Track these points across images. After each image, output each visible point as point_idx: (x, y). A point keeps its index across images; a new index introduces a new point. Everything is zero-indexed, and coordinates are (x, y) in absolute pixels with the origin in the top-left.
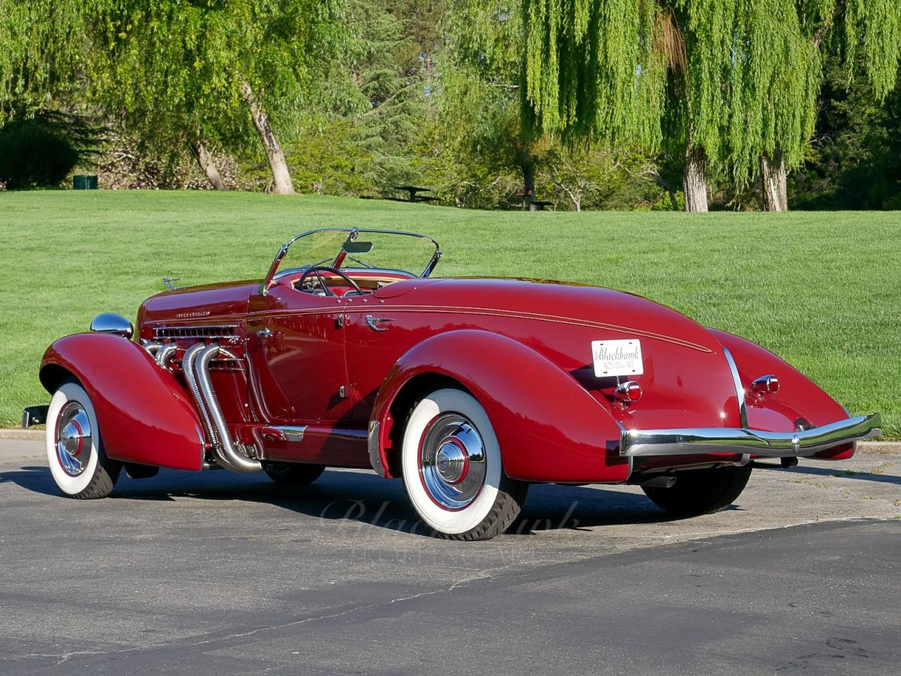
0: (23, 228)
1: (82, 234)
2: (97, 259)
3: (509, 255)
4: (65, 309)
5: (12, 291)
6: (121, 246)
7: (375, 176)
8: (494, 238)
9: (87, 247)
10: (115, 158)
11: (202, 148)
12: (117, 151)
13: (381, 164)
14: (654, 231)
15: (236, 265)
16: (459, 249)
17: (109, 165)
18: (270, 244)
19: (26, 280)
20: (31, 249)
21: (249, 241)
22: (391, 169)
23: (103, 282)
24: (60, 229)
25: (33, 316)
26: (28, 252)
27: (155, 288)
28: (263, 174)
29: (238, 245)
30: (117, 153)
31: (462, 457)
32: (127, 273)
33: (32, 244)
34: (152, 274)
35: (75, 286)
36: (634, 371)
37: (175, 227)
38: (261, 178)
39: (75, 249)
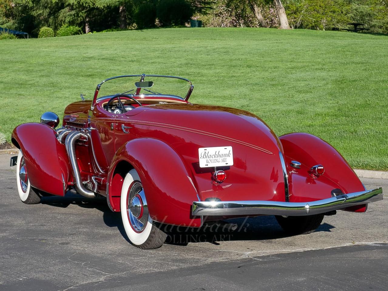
0: (137, 50)
1: (160, 53)
6: (173, 60)
7: (353, 16)
9: (159, 60)
10: (222, 10)
11: (255, 5)
12: (223, 7)
13: (356, 10)
17: (219, 13)
18: (242, 59)
20: (133, 61)
21: (233, 57)
22: (362, 12)
24: (152, 51)
28: (296, 16)
29: (226, 60)
31: (140, 205)
33: (135, 59)
36: (227, 164)
37: (204, 50)
39: (152, 61)
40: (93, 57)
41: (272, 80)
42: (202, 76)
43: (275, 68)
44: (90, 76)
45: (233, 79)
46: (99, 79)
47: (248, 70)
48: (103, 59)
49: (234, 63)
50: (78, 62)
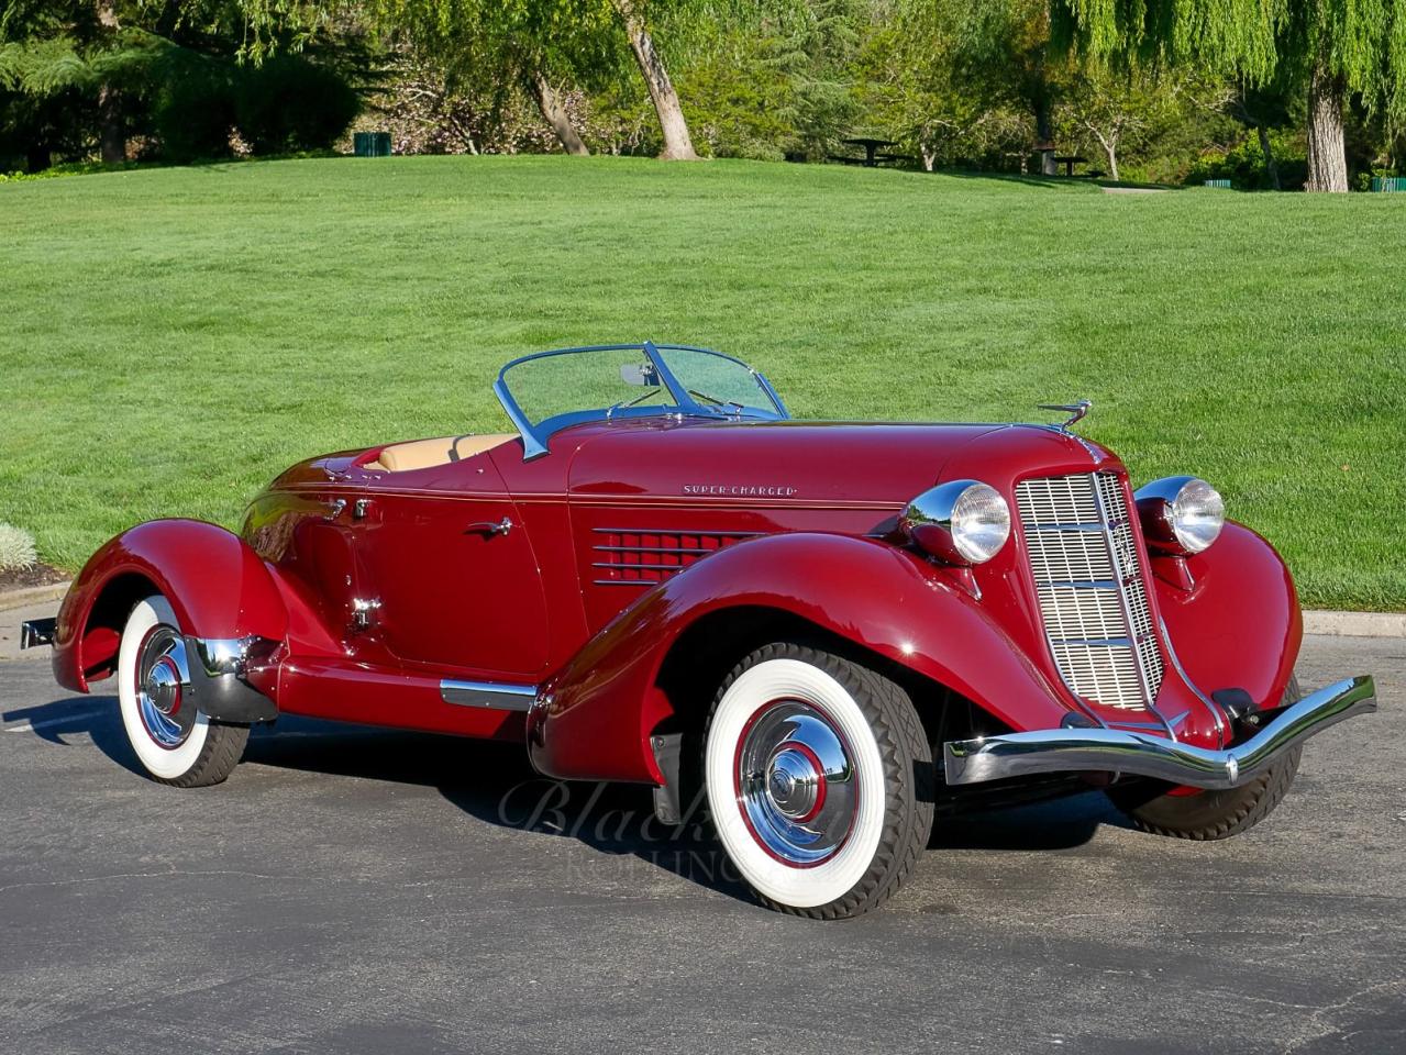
0: (304, 236)
1: (397, 247)
2: (426, 291)
3: (1081, 280)
4: (389, 378)
5: (304, 348)
6: (461, 268)
7: (797, 113)
8: (1049, 249)
9: (407, 270)
10: (407, 97)
11: (544, 82)
12: (410, 86)
13: (804, 95)
14: (1304, 234)
15: (645, 300)
16: (999, 269)
17: (398, 107)
18: (693, 262)
19: (323, 328)
20: (323, 274)
21: (659, 256)
22: (821, 101)
23: (440, 330)
24: (363, 238)
25: (341, 392)
26: (319, 280)
27: (523, 342)
28: (626, 114)
29: (643, 265)
30: (408, 90)
32: (476, 315)
33: (323, 266)
34: (516, 316)
35: (398, 337)
37: (538, 232)
38: (623, 121)
39: (391, 273)
40: (169, 260)
41: (846, 327)
42: (594, 319)
43: (828, 288)
44: (201, 325)
45: (707, 327)
46: (240, 336)
47: (743, 298)
48: (211, 268)
49: (675, 274)
50: (128, 279)
